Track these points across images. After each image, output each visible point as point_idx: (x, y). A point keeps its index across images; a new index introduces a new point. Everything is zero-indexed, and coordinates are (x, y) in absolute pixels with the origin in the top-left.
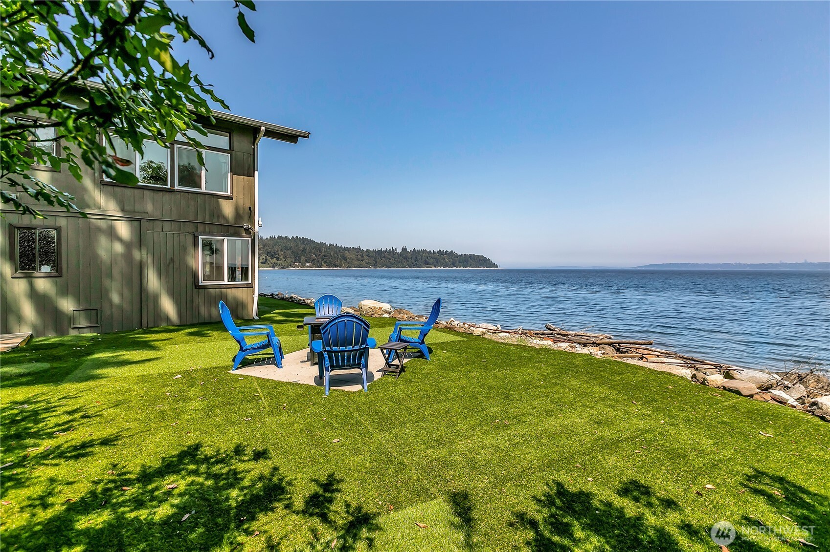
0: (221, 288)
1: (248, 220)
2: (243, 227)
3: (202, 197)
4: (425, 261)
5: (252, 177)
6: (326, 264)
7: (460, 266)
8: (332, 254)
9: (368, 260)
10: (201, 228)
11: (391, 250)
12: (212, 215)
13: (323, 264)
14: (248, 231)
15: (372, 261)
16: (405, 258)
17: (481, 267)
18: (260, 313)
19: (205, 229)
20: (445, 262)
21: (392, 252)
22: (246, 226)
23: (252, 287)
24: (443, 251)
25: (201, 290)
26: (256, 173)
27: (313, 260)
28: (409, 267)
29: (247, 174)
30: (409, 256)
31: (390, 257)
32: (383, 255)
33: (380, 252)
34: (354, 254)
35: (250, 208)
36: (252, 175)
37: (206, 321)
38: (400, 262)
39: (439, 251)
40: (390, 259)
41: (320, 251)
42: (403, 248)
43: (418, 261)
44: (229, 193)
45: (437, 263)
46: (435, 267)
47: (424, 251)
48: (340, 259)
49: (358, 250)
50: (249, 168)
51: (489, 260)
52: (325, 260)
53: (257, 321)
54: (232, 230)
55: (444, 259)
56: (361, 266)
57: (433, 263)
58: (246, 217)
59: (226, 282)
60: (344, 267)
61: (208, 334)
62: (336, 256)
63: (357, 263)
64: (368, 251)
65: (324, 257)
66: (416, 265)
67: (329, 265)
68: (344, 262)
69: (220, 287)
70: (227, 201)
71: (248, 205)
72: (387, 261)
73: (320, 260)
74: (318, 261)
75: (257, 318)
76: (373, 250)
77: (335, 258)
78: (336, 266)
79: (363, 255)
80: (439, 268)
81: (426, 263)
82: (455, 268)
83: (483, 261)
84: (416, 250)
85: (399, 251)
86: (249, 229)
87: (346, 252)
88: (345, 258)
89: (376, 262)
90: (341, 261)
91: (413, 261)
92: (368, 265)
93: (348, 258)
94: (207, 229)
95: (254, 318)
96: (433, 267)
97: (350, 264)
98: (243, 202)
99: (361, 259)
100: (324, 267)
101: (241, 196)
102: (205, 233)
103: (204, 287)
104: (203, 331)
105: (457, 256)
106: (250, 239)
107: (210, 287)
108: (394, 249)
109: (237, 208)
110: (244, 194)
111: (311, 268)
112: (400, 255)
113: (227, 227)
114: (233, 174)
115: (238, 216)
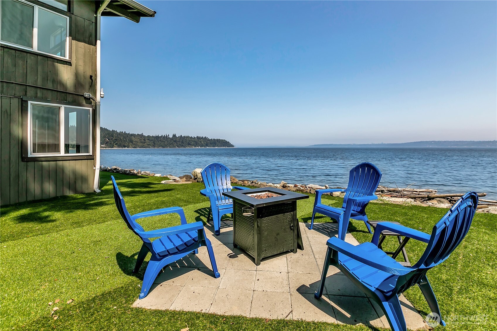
0: (56, 161)
1: (89, 89)
2: (83, 96)
3: (33, 57)
4: (189, 143)
5: (92, 45)
6: (117, 145)
7: (211, 146)
8: (122, 138)
9: (149, 142)
10: (31, 92)
11: (165, 136)
12: (45, 79)
13: (115, 145)
14: (88, 100)
15: (151, 143)
16: (175, 141)
17: (224, 147)
18: (101, 185)
19: (37, 94)
20: (201, 143)
21: (166, 138)
22: (87, 95)
23: (93, 159)
24: (200, 137)
25: (31, 164)
26: (98, 42)
27: (107, 143)
28: (178, 147)
29: (88, 42)
30: (178, 140)
31: (164, 140)
32: (159, 139)
33: (157, 137)
34: (139, 138)
35: (91, 77)
36: (94, 43)
37: (36, 199)
38: (171, 144)
39: (197, 137)
40: (164, 142)
41: (113, 136)
42: (173, 135)
43: (184, 143)
44: (67, 58)
45: (196, 144)
46: (195, 147)
47: (188, 137)
48: (128, 142)
49: (142, 136)
50: (91, 36)
51: (229, 142)
52: (116, 142)
53: (99, 194)
54: (70, 98)
55: (201, 142)
56: (144, 147)
57: (194, 144)
58: (87, 87)
59: (62, 153)
60: (131, 147)
61: (47, 217)
62: (125, 139)
63: (141, 144)
64: (148, 136)
65: (115, 141)
66: (182, 146)
67: (119, 146)
68: (131, 144)
69: (55, 159)
70: (64, 66)
71: (89, 73)
72: (162, 144)
73: (112, 143)
74: (111, 143)
75: (98, 191)
76: (153, 136)
77: (124, 141)
78: (125, 147)
79: (145, 139)
80: (197, 147)
81: (189, 144)
82: (208, 147)
83: (224, 143)
84: (182, 136)
85: (171, 136)
86: (90, 98)
87: (132, 137)
88: (131, 141)
89: (155, 144)
90: (129, 143)
91: (180, 143)
92: (148, 146)
93: (134, 141)
94: (39, 94)
95: (95, 191)
96: (194, 147)
97: (136, 145)
98: (84, 69)
99: (144, 142)
100: (116, 147)
101: (81, 63)
102: (36, 98)
103: (35, 160)
104: (37, 213)
105: (209, 140)
106: (91, 109)
107: (43, 159)
108: (167, 135)
109: (77, 75)
110: (84, 62)
111: (105, 148)
112: (172, 139)
113: (63, 94)
114: (72, 39)
115: (78, 83)
